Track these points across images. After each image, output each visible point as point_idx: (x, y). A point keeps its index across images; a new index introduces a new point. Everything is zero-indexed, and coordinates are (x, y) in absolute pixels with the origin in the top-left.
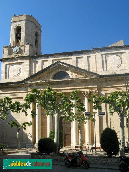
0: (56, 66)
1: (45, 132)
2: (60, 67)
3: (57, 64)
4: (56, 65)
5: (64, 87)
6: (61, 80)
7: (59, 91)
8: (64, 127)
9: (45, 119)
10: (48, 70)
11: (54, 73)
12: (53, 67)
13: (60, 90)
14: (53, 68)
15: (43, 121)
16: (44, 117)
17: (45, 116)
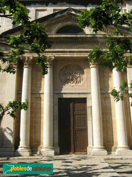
0: (64, 16)
1: (36, 125)
2: (69, 18)
3: (67, 12)
4: (65, 13)
5: (77, 49)
6: (75, 36)
7: (68, 54)
8: (74, 116)
9: (38, 102)
10: (50, 19)
11: (60, 26)
12: (59, 15)
13: (70, 52)
14: (58, 18)
15: (34, 104)
16: (35, 98)
17: (37, 96)
